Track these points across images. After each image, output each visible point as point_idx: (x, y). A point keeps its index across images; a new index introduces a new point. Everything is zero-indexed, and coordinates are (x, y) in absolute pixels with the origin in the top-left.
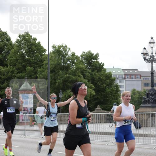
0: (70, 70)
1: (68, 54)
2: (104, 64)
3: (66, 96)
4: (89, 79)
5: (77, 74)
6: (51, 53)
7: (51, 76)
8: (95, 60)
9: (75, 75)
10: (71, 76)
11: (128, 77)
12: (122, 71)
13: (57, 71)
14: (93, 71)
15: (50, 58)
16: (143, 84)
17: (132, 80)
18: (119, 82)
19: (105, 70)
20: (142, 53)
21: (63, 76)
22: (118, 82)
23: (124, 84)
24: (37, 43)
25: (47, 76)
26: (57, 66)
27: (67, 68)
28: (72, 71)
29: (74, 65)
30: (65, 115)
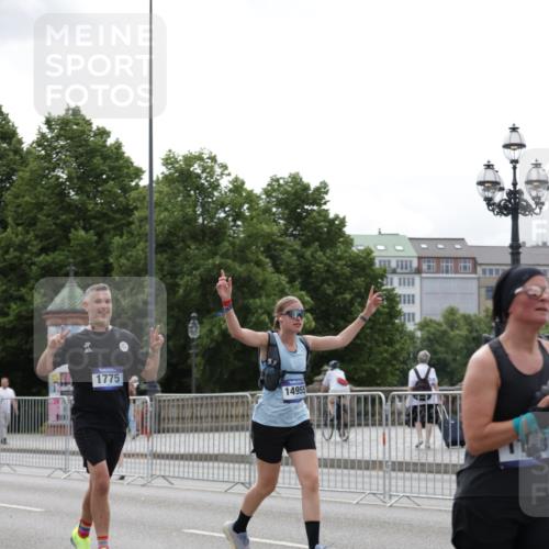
0: (226, 244)
1: (219, 185)
2: (344, 218)
3: (211, 331)
4: (294, 273)
5: (250, 256)
6: (158, 182)
7: (158, 262)
8: (315, 208)
9: (244, 260)
10: (229, 261)
11: (429, 267)
12: (409, 243)
13: (181, 245)
14: (306, 244)
15: (155, 199)
16: (483, 291)
17: (445, 275)
18: (400, 284)
19: (349, 242)
20: (480, 183)
21: (202, 262)
22: (395, 284)
23: (415, 290)
24: (111, 145)
25: (146, 264)
26: (181, 228)
27: (215, 234)
28: (233, 244)
29: (239, 223)
30: (209, 401)
